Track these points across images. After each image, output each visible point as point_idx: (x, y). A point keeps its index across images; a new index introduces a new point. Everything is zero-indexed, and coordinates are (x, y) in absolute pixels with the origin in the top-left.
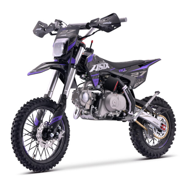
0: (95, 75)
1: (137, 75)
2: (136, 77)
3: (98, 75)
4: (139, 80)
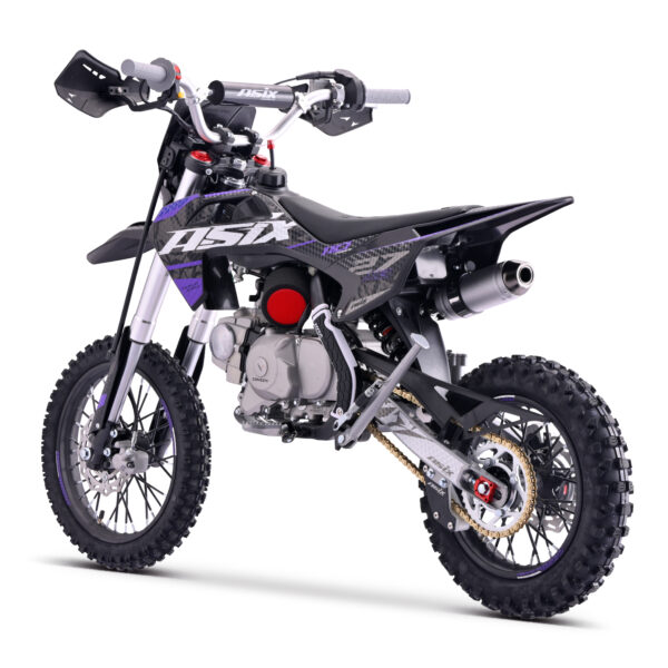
0: (182, 266)
1: (367, 269)
2: (361, 277)
3: (195, 267)
4: (371, 286)
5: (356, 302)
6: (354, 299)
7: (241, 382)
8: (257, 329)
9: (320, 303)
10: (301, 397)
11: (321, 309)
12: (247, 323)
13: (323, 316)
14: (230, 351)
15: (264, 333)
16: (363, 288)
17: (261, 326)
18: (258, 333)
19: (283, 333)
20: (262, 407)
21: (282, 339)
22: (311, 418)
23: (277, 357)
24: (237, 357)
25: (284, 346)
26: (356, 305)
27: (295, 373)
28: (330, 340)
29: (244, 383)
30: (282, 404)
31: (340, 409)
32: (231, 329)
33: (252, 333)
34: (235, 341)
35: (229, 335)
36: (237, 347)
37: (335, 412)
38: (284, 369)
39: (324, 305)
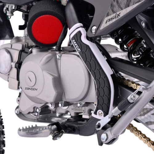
5: (110, 17)
6: (108, 15)
7: (18, 88)
8: (26, 50)
9: (75, 23)
10: (64, 100)
11: (76, 28)
12: (19, 46)
13: (79, 33)
14: (9, 68)
15: (31, 52)
16: (115, 3)
17: (29, 48)
18: (27, 53)
19: (46, 51)
20: (34, 108)
21: (46, 56)
22: (73, 115)
23: (42, 70)
24: (15, 71)
25: (48, 61)
26: (109, 20)
27: (58, 82)
28: (87, 53)
29: (20, 90)
30: (50, 105)
31: (100, 111)
32: (9, 52)
33: (23, 53)
34: (12, 60)
35: (7, 56)
36: (13, 64)
37: (95, 113)
38: (49, 80)
39: (79, 24)
